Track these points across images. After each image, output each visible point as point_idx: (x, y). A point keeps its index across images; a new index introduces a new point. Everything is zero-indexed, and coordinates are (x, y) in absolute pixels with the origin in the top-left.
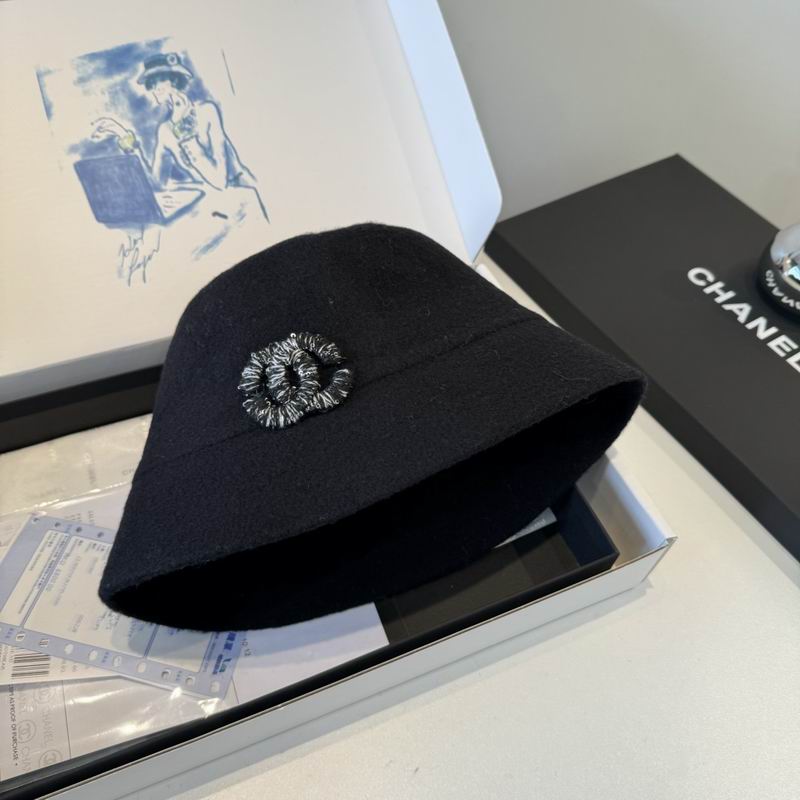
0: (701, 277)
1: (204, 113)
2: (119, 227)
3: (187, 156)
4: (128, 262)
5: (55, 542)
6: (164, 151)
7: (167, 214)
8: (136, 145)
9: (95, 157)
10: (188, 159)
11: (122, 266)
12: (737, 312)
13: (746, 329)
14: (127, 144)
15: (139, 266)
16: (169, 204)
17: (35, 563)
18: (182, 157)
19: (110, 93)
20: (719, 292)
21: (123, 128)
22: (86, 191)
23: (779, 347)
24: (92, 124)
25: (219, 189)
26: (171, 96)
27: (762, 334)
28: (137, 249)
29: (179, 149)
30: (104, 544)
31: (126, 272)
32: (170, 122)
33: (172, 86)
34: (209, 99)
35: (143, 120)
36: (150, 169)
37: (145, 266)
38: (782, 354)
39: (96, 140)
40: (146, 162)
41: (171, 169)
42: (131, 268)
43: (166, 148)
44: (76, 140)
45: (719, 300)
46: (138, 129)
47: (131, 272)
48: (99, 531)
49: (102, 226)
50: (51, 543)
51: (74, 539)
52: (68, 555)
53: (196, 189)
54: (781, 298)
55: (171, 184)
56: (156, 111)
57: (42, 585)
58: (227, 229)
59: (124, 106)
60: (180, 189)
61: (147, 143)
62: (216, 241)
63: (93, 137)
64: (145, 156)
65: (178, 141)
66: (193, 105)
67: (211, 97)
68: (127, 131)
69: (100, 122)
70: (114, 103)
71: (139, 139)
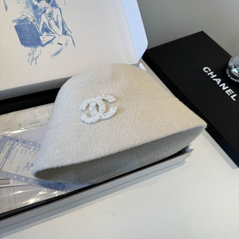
0: (207, 70)
1: (56, 11)
2: (29, 47)
3: (50, 25)
4: (31, 58)
5: (10, 144)
6: (43, 23)
7: (44, 43)
8: (34, 21)
9: (21, 24)
10: (51, 26)
11: (29, 59)
12: (217, 81)
13: (219, 87)
14: (32, 20)
15: (34, 59)
16: (44, 40)
17: (4, 151)
18: (49, 25)
19: (26, 3)
20: (212, 75)
21: (30, 15)
22: (18, 34)
23: (229, 92)
24: (20, 13)
25: (60, 36)
26: (45, 5)
27: (224, 88)
28: (34, 54)
29: (48, 23)
30: (25, 145)
31: (30, 61)
32: (45, 14)
33: (46, 2)
34: (58, 7)
35: (37, 13)
36: (39, 29)
37: (36, 59)
38: (229, 95)
39: (21, 18)
40: (37, 26)
41: (45, 29)
42: (32, 60)
43: (44, 22)
44: (15, 19)
45: (212, 77)
46: (35, 16)
47: (32, 61)
48: (24, 141)
49: (23, 46)
50: (9, 144)
51: (16, 143)
52: (14, 148)
53: (53, 36)
54: (231, 77)
55: (45, 34)
56: (41, 10)
57: (6, 157)
58: (62, 48)
59: (31, 8)
60: (48, 35)
61: (38, 20)
62: (58, 52)
63: (20, 17)
64: (37, 24)
65: (47, 20)
66: (52, 8)
67: (58, 6)
68: (31, 16)
69: (23, 13)
70: (27, 6)
71: (35, 19)
